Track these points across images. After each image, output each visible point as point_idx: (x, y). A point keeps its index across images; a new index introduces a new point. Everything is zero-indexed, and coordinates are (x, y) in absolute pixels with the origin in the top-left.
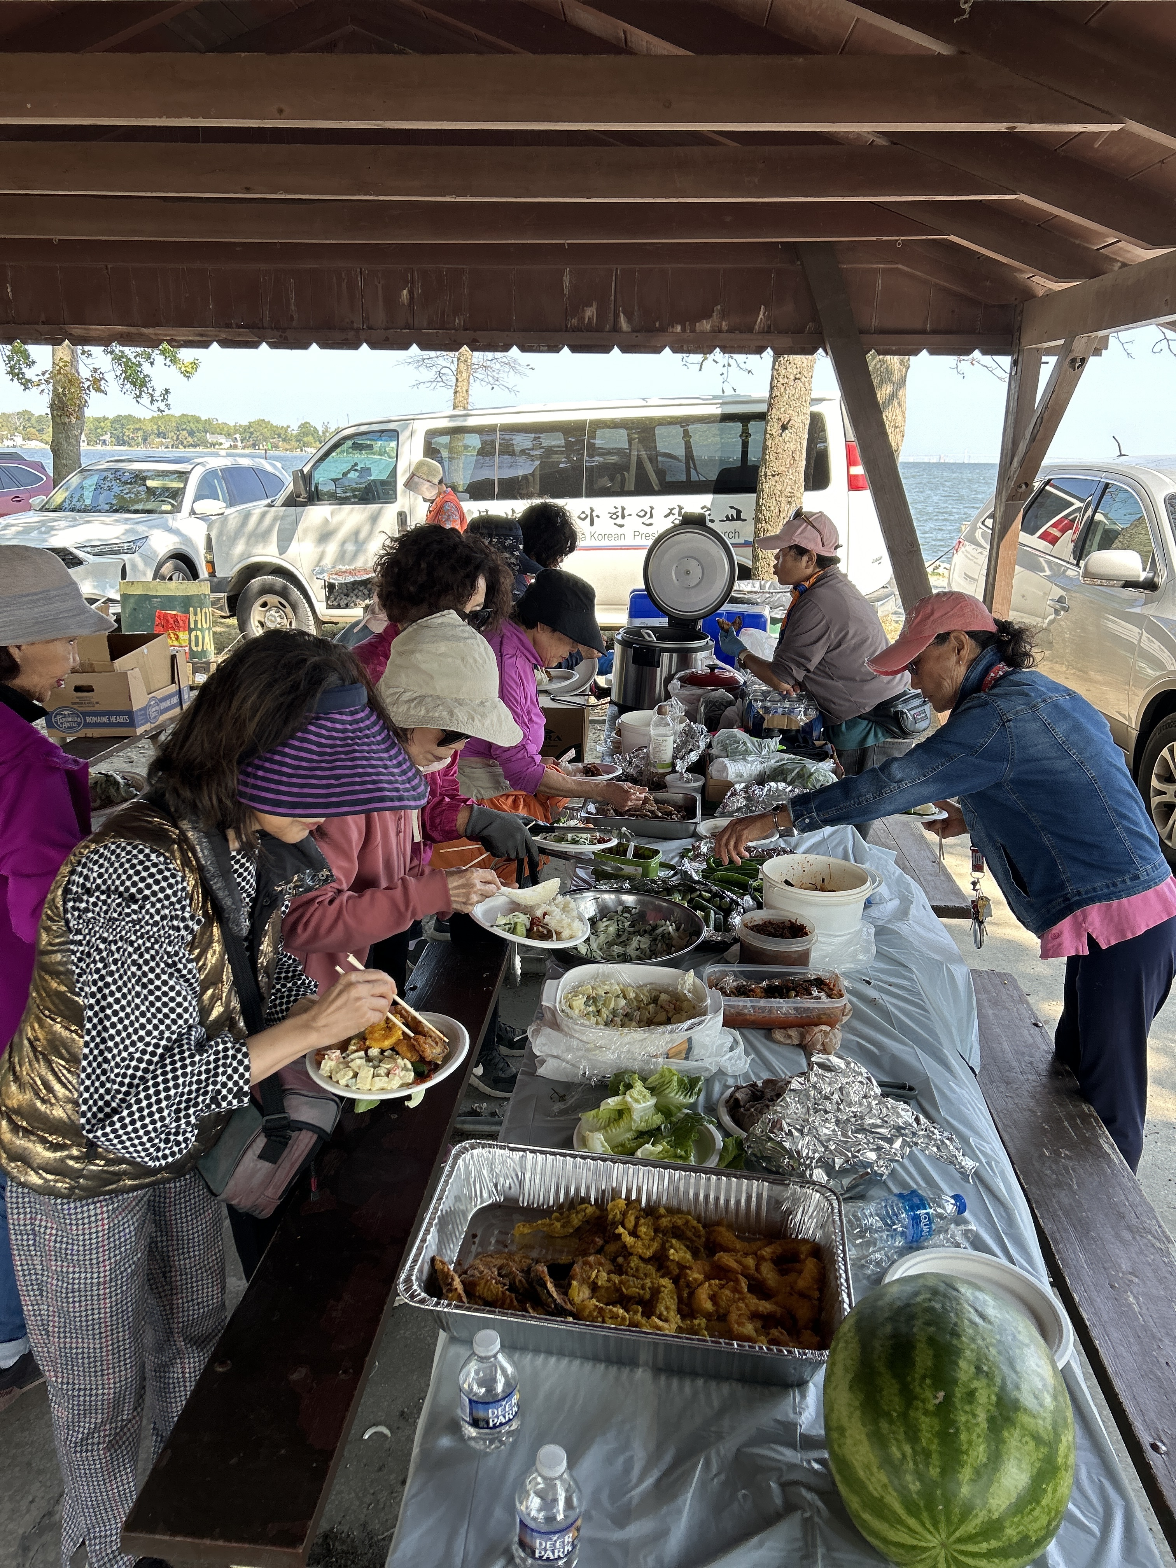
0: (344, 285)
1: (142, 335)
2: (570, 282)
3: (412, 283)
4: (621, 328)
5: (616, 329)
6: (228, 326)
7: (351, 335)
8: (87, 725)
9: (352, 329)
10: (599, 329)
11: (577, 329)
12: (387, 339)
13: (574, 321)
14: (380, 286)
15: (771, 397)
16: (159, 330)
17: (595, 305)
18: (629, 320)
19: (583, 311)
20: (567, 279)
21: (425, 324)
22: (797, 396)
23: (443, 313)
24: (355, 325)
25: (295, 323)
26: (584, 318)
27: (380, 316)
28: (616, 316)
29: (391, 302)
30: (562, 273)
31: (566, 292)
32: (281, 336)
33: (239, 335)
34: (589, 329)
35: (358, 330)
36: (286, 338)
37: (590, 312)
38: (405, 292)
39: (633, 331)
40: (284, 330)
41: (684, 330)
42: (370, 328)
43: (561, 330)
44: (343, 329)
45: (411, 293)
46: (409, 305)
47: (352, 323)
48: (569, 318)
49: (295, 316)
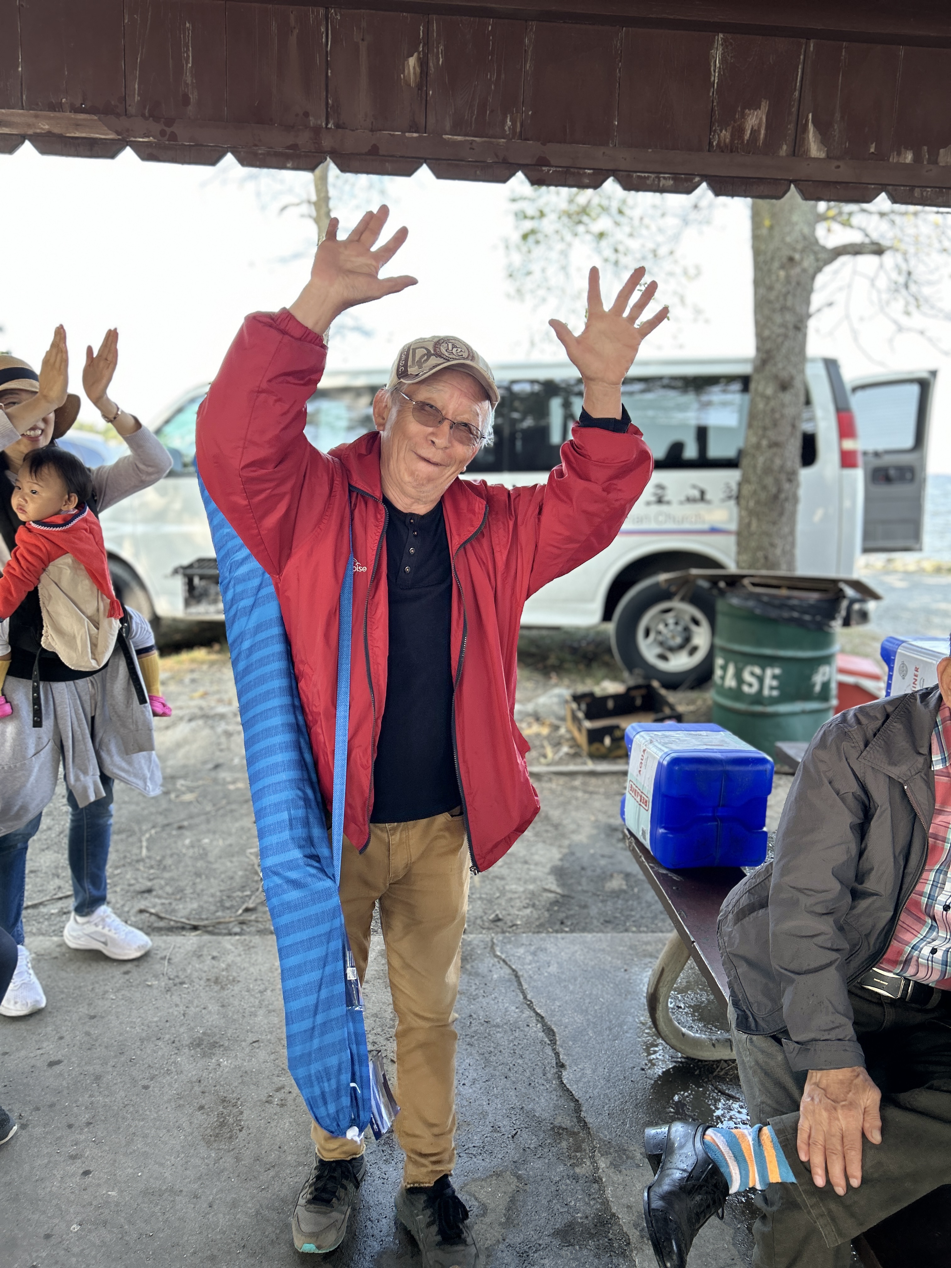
0: (293, 39)
2: (723, 60)
3: (427, 45)
4: (808, 150)
5: (798, 152)
6: (56, 108)
7: (304, 139)
9: (307, 129)
10: (768, 152)
11: (730, 149)
12: (374, 151)
13: (725, 135)
14: (363, 48)
17: (765, 106)
18: (824, 134)
19: (743, 116)
20: (717, 55)
21: (448, 125)
23: (483, 104)
24: (312, 121)
25: (191, 110)
26: (741, 130)
27: (361, 105)
28: (801, 129)
29: (384, 79)
30: (709, 43)
31: (715, 78)
32: (163, 133)
33: (77, 125)
34: (751, 147)
35: (317, 132)
36: (173, 137)
37: (755, 119)
38: (412, 61)
39: (828, 157)
40: (170, 122)
41: (918, 160)
42: (340, 130)
43: (698, 153)
44: (290, 129)
45: (423, 63)
46: (420, 87)
47: (306, 114)
48: (716, 127)
49: (193, 97)
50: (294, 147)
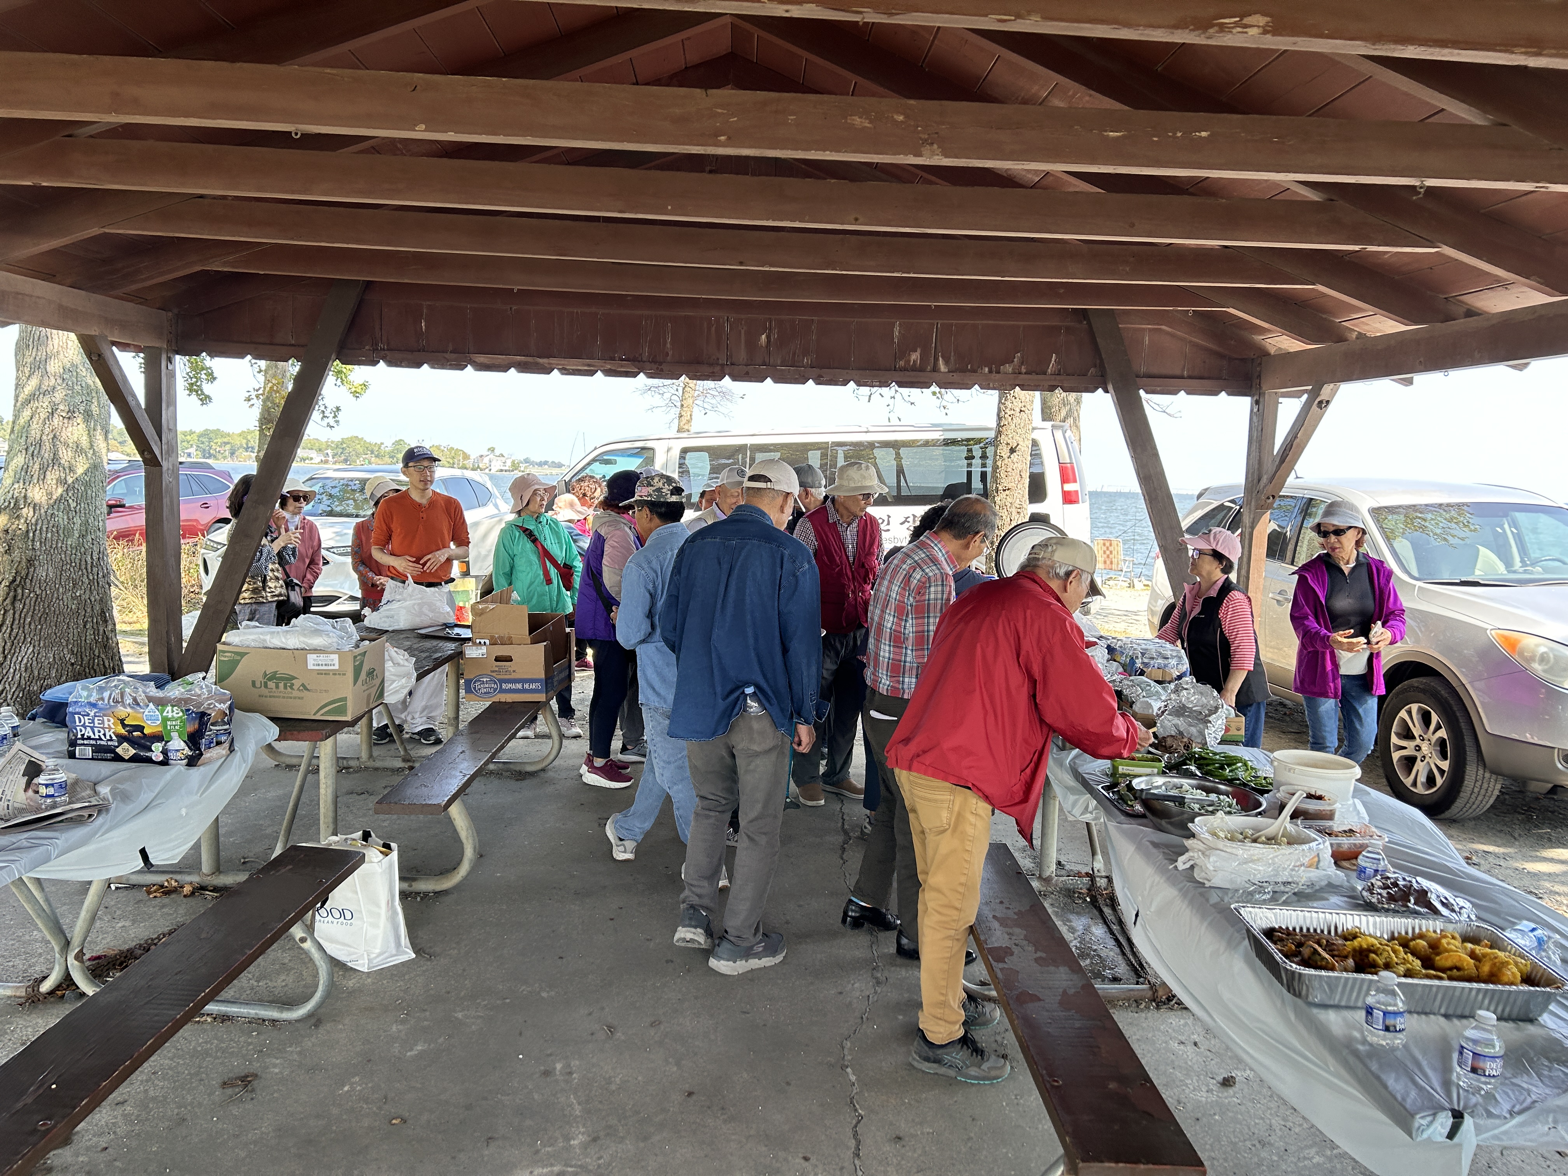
0: (713, 329)
1: (537, 364)
2: (899, 332)
3: (770, 329)
4: (939, 369)
5: (935, 369)
6: (613, 359)
7: (717, 369)
8: (502, 691)
9: (718, 364)
10: (922, 370)
11: (904, 369)
13: (902, 363)
14: (743, 332)
15: (998, 425)
16: (553, 361)
17: (919, 350)
18: (947, 362)
19: (909, 355)
20: (896, 330)
21: (779, 362)
22: (1022, 425)
23: (794, 354)
24: (720, 362)
25: (669, 359)
26: (910, 361)
27: (742, 355)
28: (936, 360)
29: (752, 344)
30: (894, 325)
31: (896, 340)
32: (657, 368)
33: (622, 366)
34: (914, 369)
35: (723, 365)
36: (662, 370)
37: (915, 356)
38: (764, 336)
39: (949, 372)
40: (661, 364)
41: (990, 371)
42: (732, 364)
43: (890, 370)
44: (711, 365)
45: (768, 337)
46: (767, 347)
47: (718, 359)
48: (897, 360)
49: (670, 353)
50: (713, 372)
